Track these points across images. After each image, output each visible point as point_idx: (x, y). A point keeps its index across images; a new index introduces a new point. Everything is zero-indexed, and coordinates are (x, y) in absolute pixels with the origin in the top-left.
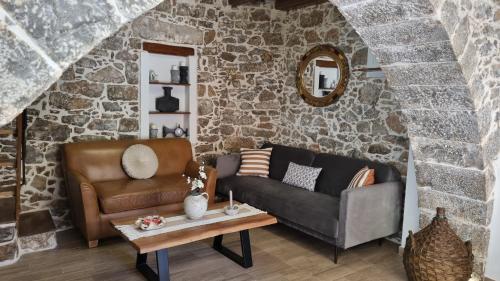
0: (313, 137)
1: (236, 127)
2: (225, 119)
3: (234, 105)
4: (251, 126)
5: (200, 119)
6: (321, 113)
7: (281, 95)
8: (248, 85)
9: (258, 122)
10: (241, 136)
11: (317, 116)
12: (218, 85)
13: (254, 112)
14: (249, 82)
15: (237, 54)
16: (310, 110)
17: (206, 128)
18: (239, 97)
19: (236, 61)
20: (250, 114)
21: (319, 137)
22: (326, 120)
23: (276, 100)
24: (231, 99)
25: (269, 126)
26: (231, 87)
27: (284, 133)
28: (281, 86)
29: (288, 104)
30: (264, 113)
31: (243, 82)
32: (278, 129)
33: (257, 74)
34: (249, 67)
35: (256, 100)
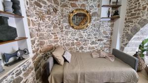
0: (77, 40)
1: (46, 41)
2: (40, 38)
3: (44, 31)
4: (51, 39)
5: (32, 41)
6: (80, 32)
7: (60, 26)
8: (49, 21)
9: (53, 37)
10: (48, 44)
11: (78, 33)
12: (35, 20)
13: (52, 33)
14: (49, 20)
15: (43, 5)
16: (75, 31)
17: (35, 45)
18: (46, 27)
19: (42, 8)
20: (51, 34)
21: (79, 39)
22: (82, 34)
23: (58, 28)
24: (42, 28)
25: (57, 38)
26: (41, 22)
27: (63, 39)
28: (60, 23)
29: (64, 29)
30: (55, 33)
31: (47, 20)
32: (60, 39)
33: (52, 17)
34: (48, 12)
35: (52, 28)
